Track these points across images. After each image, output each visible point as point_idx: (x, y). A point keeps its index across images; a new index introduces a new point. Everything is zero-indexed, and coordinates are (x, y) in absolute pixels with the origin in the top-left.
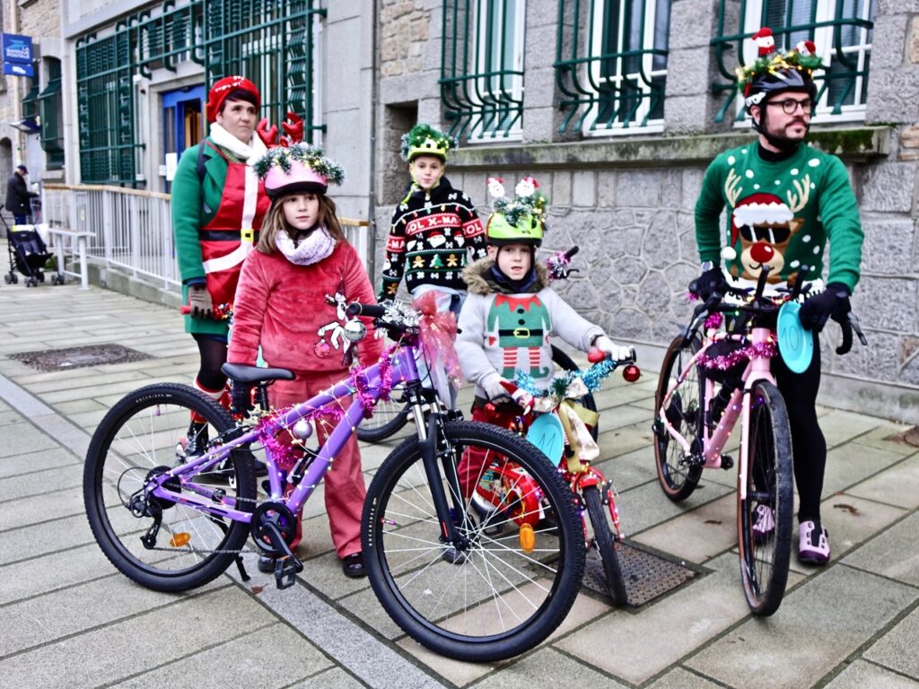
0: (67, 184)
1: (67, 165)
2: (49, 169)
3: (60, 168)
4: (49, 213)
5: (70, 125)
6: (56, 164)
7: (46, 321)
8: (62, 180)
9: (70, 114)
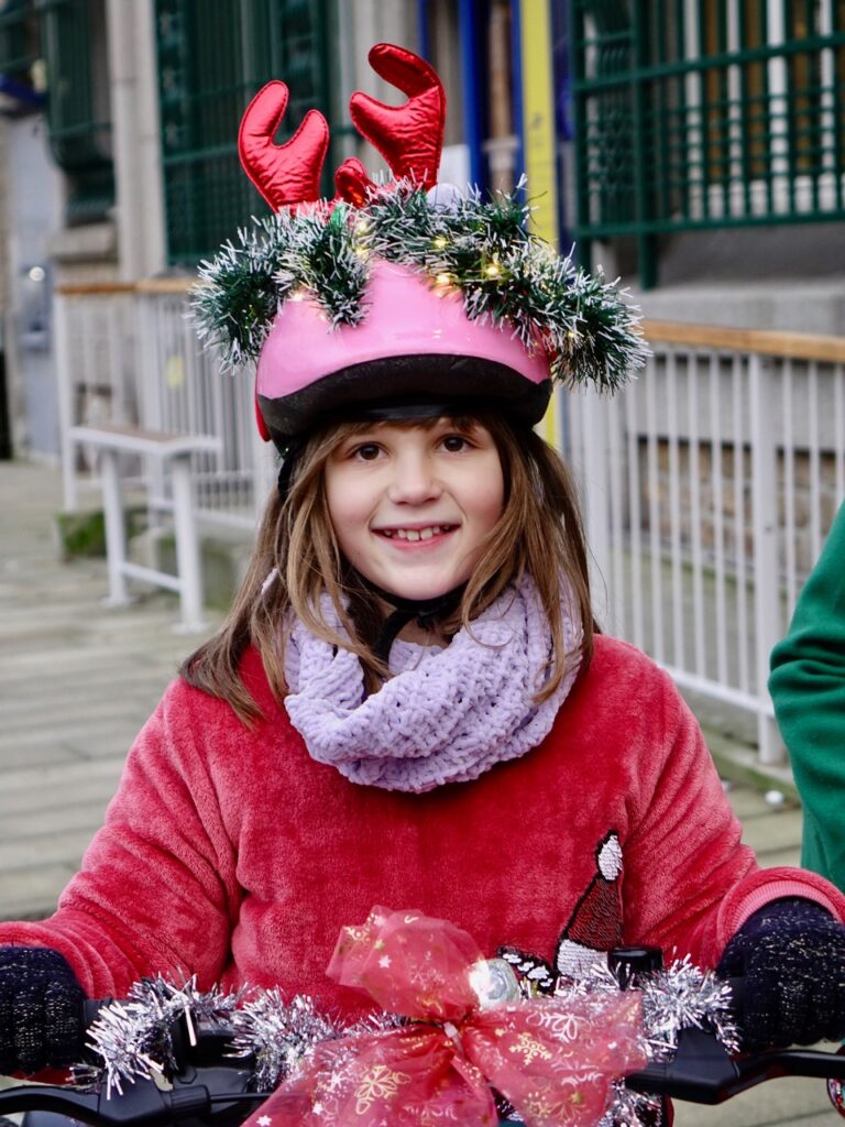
0: (126, 274)
1: (123, 209)
2: (76, 222)
3: (101, 219)
4: (76, 362)
5: (132, 82)
6: (92, 207)
7: (79, 771)
8: (110, 258)
9: (131, 45)
